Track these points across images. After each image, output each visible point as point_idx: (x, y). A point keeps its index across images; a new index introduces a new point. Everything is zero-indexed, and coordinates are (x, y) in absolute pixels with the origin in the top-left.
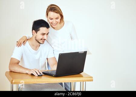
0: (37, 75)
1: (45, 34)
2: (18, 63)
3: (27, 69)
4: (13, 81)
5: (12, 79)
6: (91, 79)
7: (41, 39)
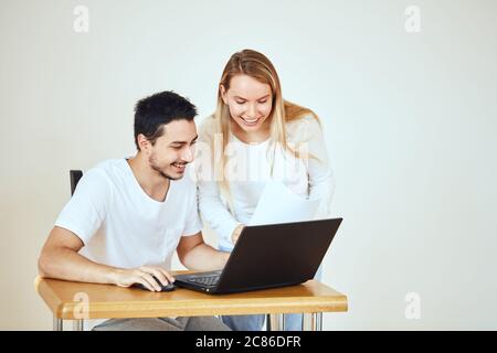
0: (159, 289)
1: (183, 143)
2: (76, 250)
3: (113, 269)
4: (65, 310)
5: (60, 302)
6: (339, 302)
7: (173, 164)
